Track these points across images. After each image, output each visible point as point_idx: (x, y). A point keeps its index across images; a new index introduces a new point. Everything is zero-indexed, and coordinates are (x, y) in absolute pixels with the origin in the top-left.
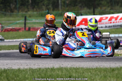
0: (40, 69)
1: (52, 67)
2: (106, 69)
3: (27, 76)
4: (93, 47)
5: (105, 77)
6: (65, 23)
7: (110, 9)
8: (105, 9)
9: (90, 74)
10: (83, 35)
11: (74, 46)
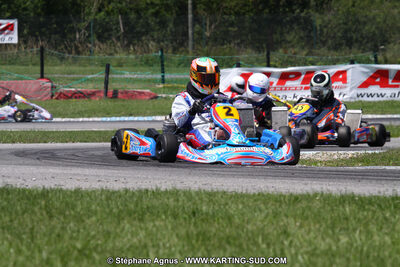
0: (127, 191)
1: (154, 188)
2: (281, 195)
3: (93, 207)
4: (248, 142)
5: (276, 215)
6: (194, 83)
7: (307, 55)
8: (295, 54)
9: (240, 206)
10: (229, 113)
11: (207, 138)
